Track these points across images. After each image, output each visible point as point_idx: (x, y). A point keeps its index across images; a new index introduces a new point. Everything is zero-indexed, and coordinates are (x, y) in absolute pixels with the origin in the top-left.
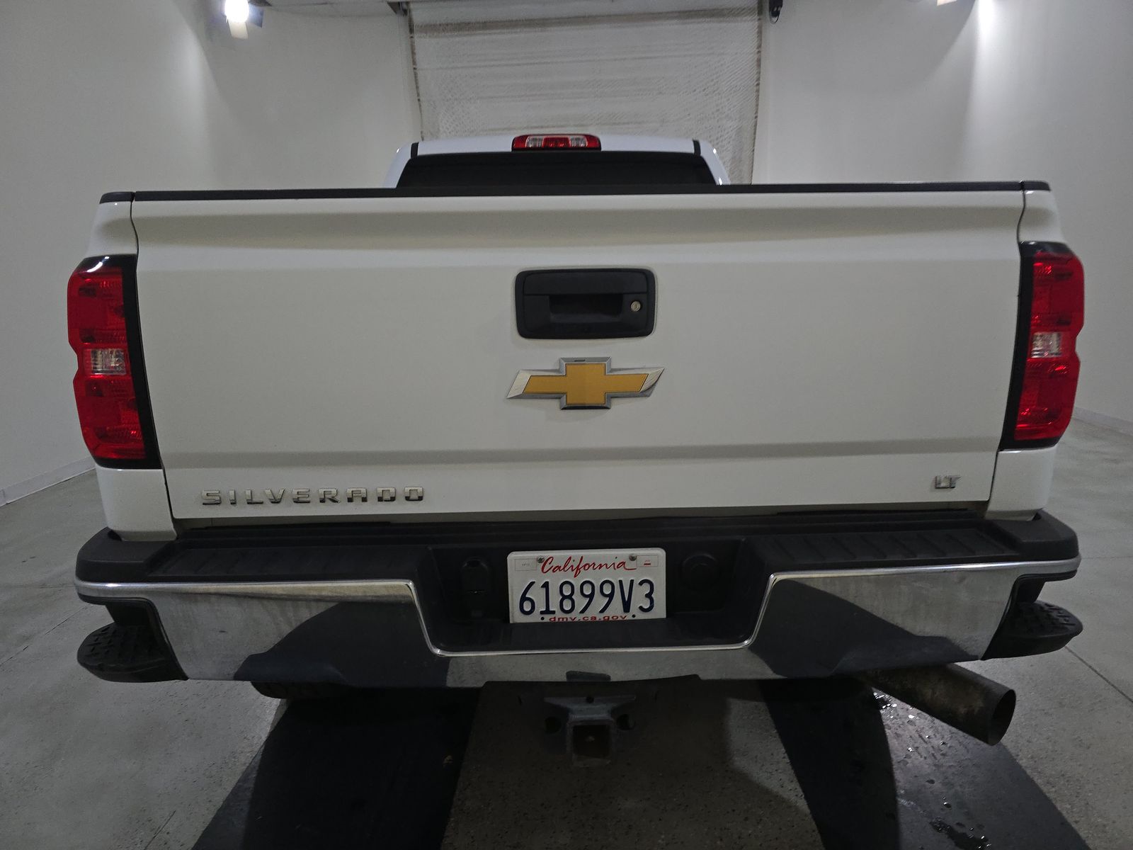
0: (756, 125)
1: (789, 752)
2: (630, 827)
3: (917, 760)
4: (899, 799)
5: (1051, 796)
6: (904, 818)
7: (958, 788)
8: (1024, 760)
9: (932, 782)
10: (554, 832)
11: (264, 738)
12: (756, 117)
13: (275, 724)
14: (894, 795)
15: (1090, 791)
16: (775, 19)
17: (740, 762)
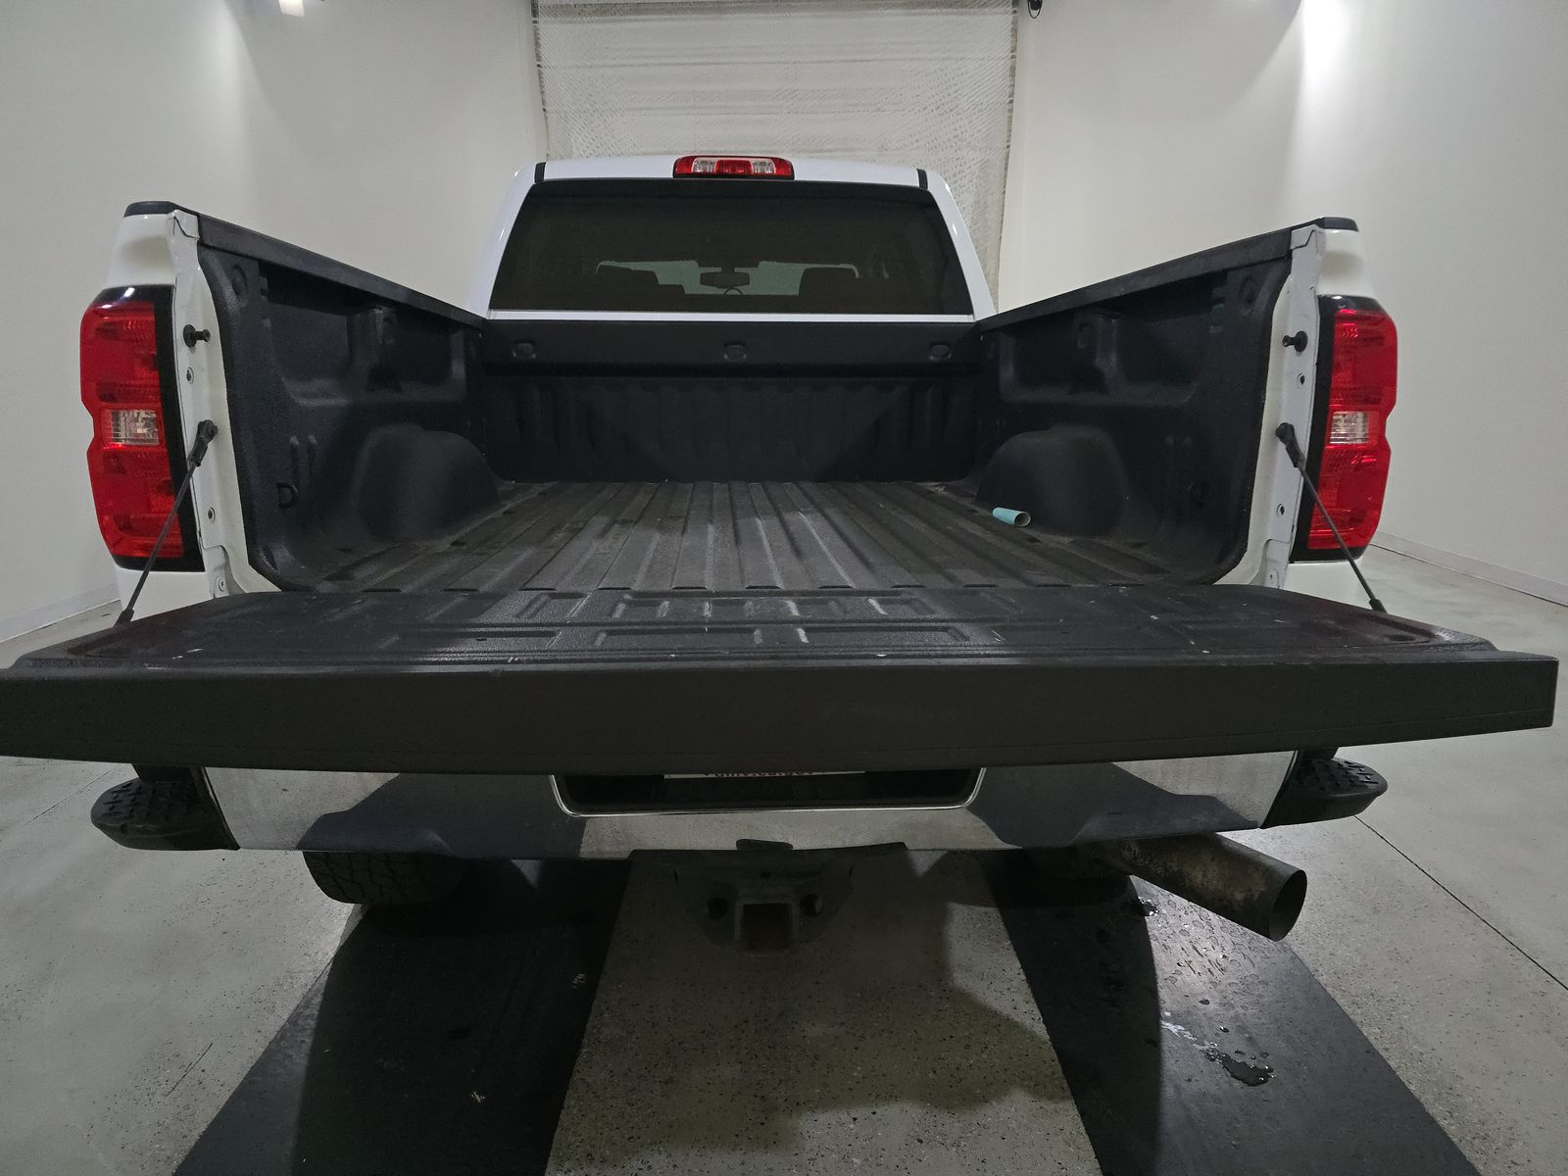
0: (1007, 157)
1: (1026, 967)
2: (816, 1057)
3: (1188, 977)
4: (1163, 1023)
5: (1357, 1018)
6: (1167, 1044)
7: (1241, 1011)
8: (1325, 977)
9: (1206, 1002)
10: (718, 1065)
11: (332, 955)
12: (1008, 147)
13: (346, 937)
14: (1157, 1017)
15: (1407, 1013)
16: (1034, 13)
17: (961, 980)
